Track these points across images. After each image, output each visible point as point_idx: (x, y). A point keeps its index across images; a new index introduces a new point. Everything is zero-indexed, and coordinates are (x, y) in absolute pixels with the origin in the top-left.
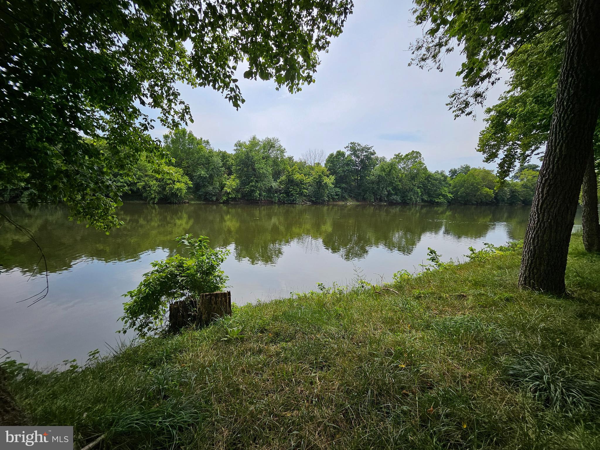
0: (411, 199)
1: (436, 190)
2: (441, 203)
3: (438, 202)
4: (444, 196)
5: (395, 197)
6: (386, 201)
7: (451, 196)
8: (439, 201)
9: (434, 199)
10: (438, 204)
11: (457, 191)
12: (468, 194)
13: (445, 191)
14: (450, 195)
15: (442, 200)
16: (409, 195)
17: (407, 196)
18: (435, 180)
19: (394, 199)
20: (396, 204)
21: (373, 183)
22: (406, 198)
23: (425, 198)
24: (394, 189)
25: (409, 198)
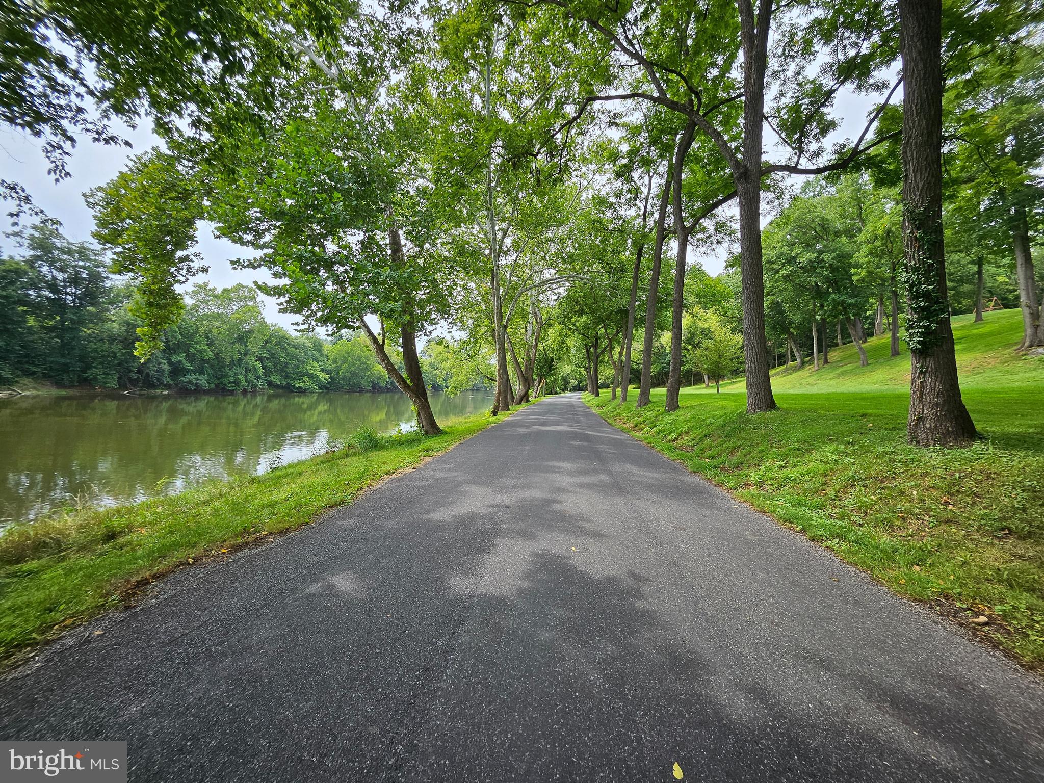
0: (237, 383)
1: (297, 366)
2: (305, 390)
3: (300, 388)
4: (311, 376)
5: (192, 377)
6: (168, 386)
7: (327, 376)
8: (302, 385)
9: (293, 383)
10: (302, 392)
11: (338, 369)
12: (354, 374)
13: (314, 367)
14: (323, 376)
15: (306, 383)
16: (231, 373)
17: (226, 376)
18: (294, 346)
19: (190, 382)
20: (197, 392)
21: (112, 339)
22: (225, 381)
23: (276, 379)
24: (190, 358)
25: (232, 380)
